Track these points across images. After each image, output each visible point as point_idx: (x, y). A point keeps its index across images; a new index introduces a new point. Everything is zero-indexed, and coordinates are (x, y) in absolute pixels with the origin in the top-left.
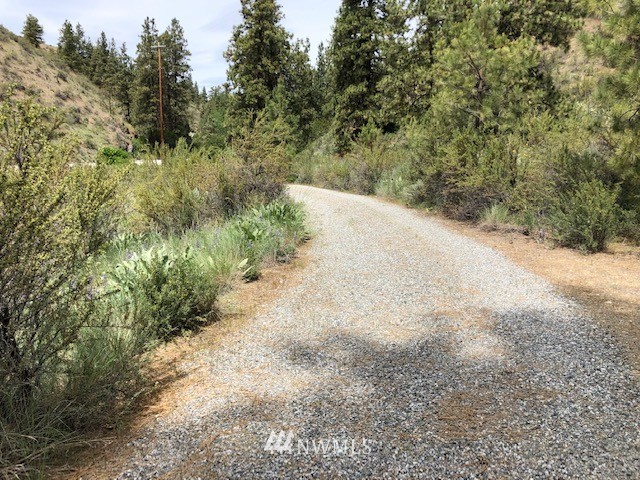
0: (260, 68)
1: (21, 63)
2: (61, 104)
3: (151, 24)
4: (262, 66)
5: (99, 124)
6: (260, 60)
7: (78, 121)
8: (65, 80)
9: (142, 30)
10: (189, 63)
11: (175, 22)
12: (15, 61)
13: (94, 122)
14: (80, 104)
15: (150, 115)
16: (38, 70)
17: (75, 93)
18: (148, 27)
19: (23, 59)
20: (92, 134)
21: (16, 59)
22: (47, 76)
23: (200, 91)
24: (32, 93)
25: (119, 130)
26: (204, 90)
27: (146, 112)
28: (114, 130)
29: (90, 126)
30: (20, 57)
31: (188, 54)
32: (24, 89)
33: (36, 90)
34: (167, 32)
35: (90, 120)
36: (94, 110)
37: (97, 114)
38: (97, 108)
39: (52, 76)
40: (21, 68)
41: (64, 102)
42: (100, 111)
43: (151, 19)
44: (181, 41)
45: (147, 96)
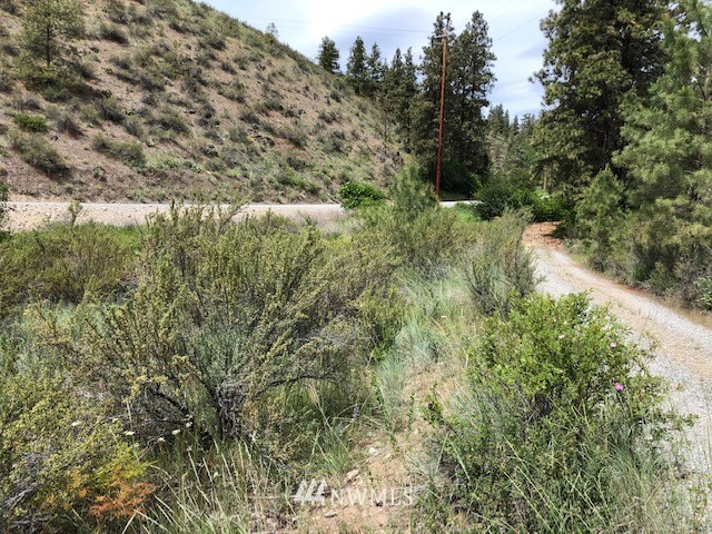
0: (611, 30)
1: (289, 80)
2: (323, 127)
3: (445, 21)
4: (618, 25)
5: (365, 154)
6: (612, 15)
7: (337, 149)
8: (338, 100)
9: (433, 29)
10: (492, 70)
11: (477, 16)
12: (281, 78)
13: (359, 150)
14: (346, 128)
15: (431, 141)
16: (307, 88)
17: (345, 115)
18: (441, 26)
19: (293, 77)
20: (352, 166)
21: (283, 76)
22: (316, 96)
23: (511, 121)
24: (290, 114)
25: (389, 161)
26: (516, 120)
27: (425, 137)
28: (383, 161)
29: (352, 156)
30: (290, 73)
31: (492, 57)
32: (281, 108)
33: (295, 110)
34: (466, 32)
35: (355, 147)
36: (363, 136)
37: (365, 141)
38: (369, 133)
39: (321, 96)
40: (287, 85)
41: (326, 125)
42: (371, 138)
43: (445, 14)
44: (485, 41)
45: (430, 114)
